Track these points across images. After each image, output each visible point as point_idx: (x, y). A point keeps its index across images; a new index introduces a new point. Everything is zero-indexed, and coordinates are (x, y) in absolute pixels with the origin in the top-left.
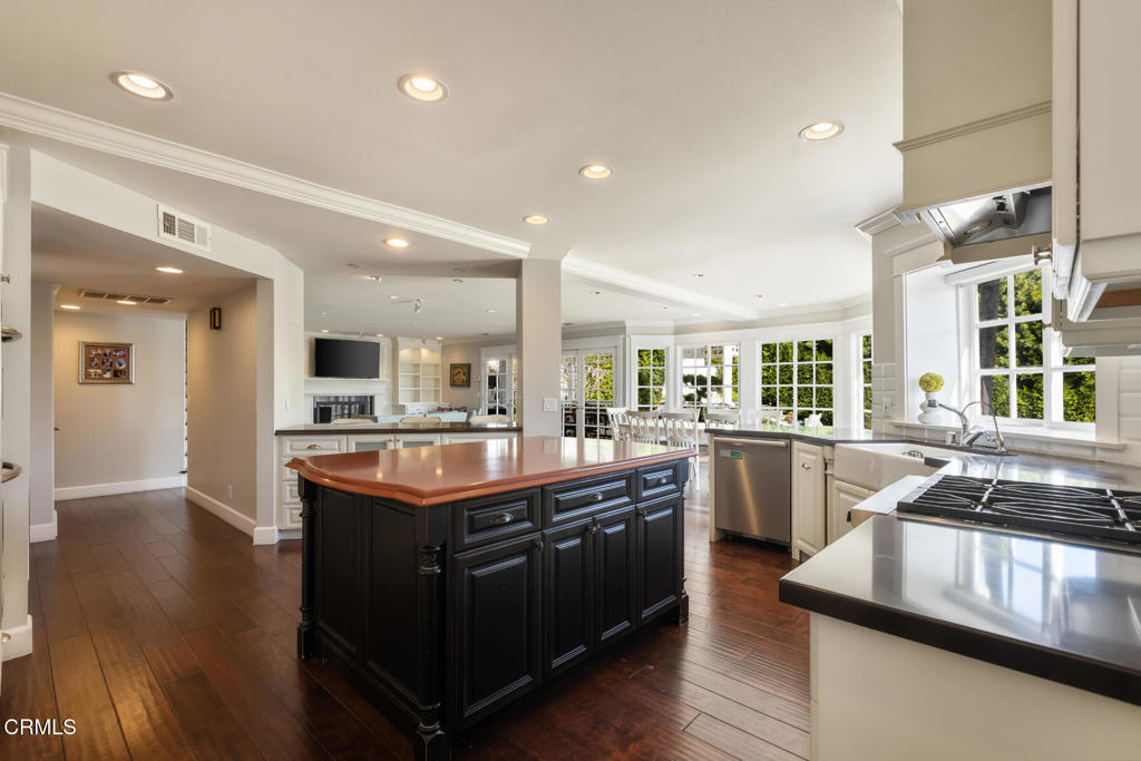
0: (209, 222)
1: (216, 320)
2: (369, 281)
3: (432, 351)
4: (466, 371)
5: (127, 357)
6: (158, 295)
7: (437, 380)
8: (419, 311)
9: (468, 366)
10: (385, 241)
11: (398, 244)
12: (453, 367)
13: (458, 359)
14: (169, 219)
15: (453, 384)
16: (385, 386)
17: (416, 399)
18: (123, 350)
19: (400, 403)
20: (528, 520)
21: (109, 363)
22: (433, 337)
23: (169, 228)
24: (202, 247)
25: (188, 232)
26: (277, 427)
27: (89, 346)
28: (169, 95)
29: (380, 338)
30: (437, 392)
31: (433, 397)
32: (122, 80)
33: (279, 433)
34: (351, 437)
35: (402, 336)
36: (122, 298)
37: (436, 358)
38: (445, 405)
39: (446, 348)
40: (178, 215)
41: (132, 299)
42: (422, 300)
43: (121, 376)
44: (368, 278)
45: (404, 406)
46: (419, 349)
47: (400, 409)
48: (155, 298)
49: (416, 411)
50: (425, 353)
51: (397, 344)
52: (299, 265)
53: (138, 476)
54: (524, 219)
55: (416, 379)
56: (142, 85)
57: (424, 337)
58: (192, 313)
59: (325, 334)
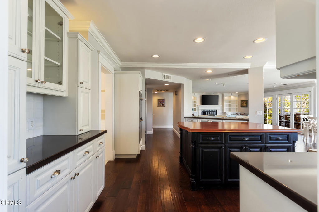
0: (171, 75)
1: (176, 93)
2: (208, 81)
3: (235, 96)
4: (246, 103)
5: (164, 101)
6: (167, 89)
7: (236, 105)
8: (224, 86)
9: (247, 100)
10: (206, 71)
11: (209, 72)
12: (242, 101)
13: (243, 98)
14: (164, 76)
15: (242, 106)
16: (220, 107)
17: (230, 111)
18: (164, 100)
19: (225, 112)
20: (220, 140)
21: (162, 103)
22: (235, 92)
23: (165, 78)
24: (170, 80)
25: (168, 78)
26: (185, 116)
27: (159, 100)
28: (159, 56)
29: (218, 94)
30: (236, 109)
31: (235, 110)
32: (153, 56)
33: (185, 117)
34: (200, 119)
35: (224, 93)
36: (162, 90)
37: (236, 99)
38: (238, 112)
39: (239, 95)
40: (166, 75)
41: (164, 90)
42: (225, 83)
43: (163, 105)
44: (208, 80)
45: (226, 113)
46: (231, 96)
47: (225, 113)
48: (167, 90)
49: (230, 114)
50: (233, 97)
51: (224, 95)
52: (191, 80)
53: (166, 125)
54: (243, 58)
55: (230, 105)
56: (156, 56)
57: (231, 93)
58: (174, 92)
59: (204, 94)
